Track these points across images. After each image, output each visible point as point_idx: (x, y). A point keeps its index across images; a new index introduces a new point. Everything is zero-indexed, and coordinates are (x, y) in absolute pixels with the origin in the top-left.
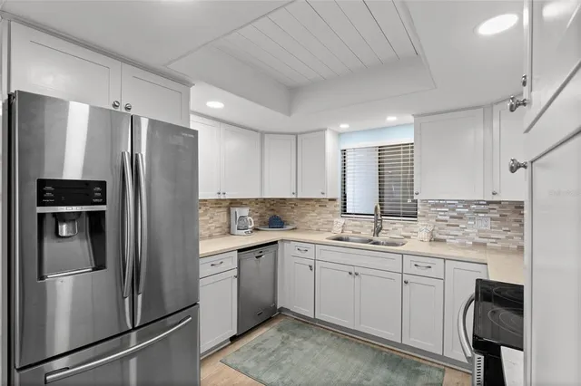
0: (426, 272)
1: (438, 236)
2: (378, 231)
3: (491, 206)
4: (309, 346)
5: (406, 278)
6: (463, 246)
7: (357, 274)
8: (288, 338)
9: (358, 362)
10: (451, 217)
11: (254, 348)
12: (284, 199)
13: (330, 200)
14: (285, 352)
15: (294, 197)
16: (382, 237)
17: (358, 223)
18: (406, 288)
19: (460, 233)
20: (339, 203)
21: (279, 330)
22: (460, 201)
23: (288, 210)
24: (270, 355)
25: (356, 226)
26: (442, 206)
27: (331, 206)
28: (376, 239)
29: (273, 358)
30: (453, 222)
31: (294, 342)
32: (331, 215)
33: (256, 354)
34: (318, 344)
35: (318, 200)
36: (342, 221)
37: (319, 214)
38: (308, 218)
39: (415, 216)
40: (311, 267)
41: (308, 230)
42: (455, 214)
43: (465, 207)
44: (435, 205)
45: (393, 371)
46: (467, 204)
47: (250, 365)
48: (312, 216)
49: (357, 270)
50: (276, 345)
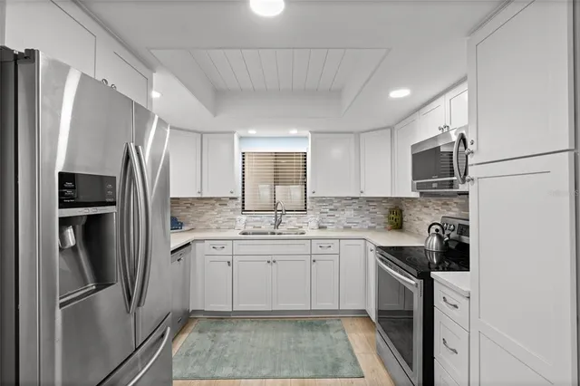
0: (329, 251)
1: (322, 225)
2: (278, 223)
3: (354, 201)
4: (239, 336)
5: (314, 257)
6: (338, 230)
7: (274, 262)
8: (215, 336)
9: (285, 334)
10: (331, 210)
11: (187, 355)
12: (178, 199)
13: (231, 198)
14: (221, 348)
15: (199, 196)
16: (281, 229)
17: (258, 219)
18: (314, 265)
19: (336, 221)
20: (240, 200)
21: (200, 332)
22: (336, 198)
23: (183, 211)
24: (209, 355)
25: (257, 221)
26: (324, 201)
27: (232, 205)
28: (277, 231)
29: (213, 356)
30: (332, 213)
31: (224, 336)
32: (232, 213)
33: (192, 360)
34: (246, 331)
35: (218, 199)
36: (244, 218)
37: (219, 212)
38: (206, 216)
39: (305, 210)
40: (229, 262)
41: (208, 229)
42: (332, 207)
43: (338, 202)
44: (319, 202)
45: (312, 331)
46: (340, 199)
47: (196, 370)
48: (212, 215)
49: (274, 258)
50: (209, 344)
